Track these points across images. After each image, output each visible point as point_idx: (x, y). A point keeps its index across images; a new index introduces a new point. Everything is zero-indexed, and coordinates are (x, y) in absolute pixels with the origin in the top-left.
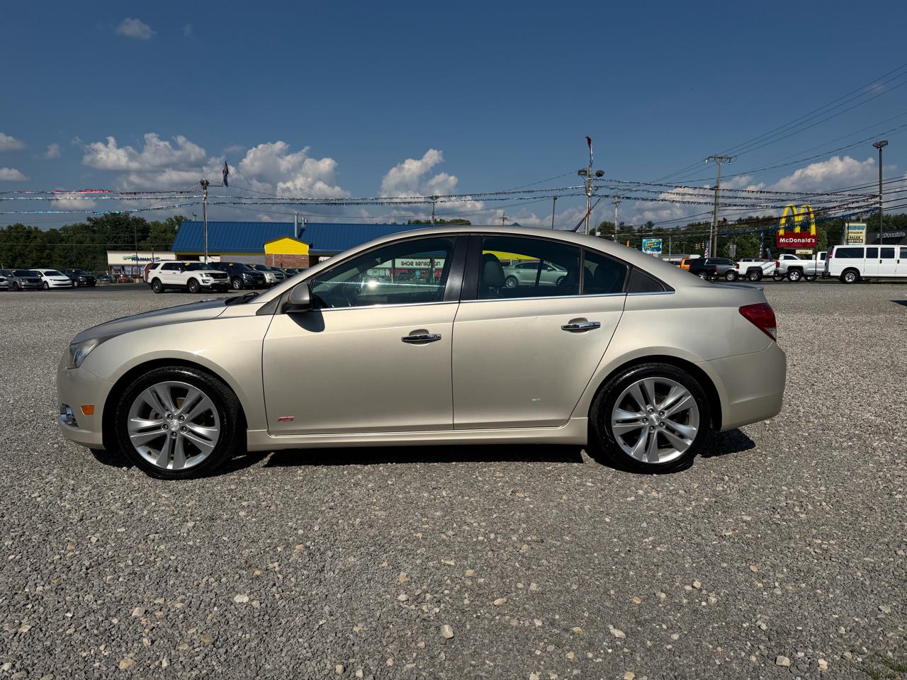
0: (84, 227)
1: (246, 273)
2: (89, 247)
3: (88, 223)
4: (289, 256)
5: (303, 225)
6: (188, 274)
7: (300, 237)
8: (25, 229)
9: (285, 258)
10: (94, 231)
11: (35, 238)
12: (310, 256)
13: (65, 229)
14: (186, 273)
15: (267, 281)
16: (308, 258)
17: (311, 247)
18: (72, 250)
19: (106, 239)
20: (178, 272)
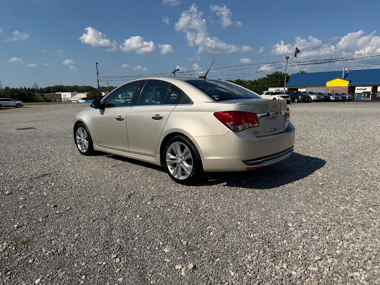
0: (266, 78)
1: (300, 96)
2: (266, 86)
3: (267, 77)
4: (338, 87)
5: (348, 72)
6: (274, 96)
7: (345, 78)
8: (240, 81)
9: (336, 88)
10: (268, 80)
11: (243, 84)
12: (349, 87)
13: (259, 80)
14: (273, 96)
15: (312, 99)
16: (348, 88)
17: (350, 82)
18: (258, 88)
19: (273, 83)
20: (270, 96)
